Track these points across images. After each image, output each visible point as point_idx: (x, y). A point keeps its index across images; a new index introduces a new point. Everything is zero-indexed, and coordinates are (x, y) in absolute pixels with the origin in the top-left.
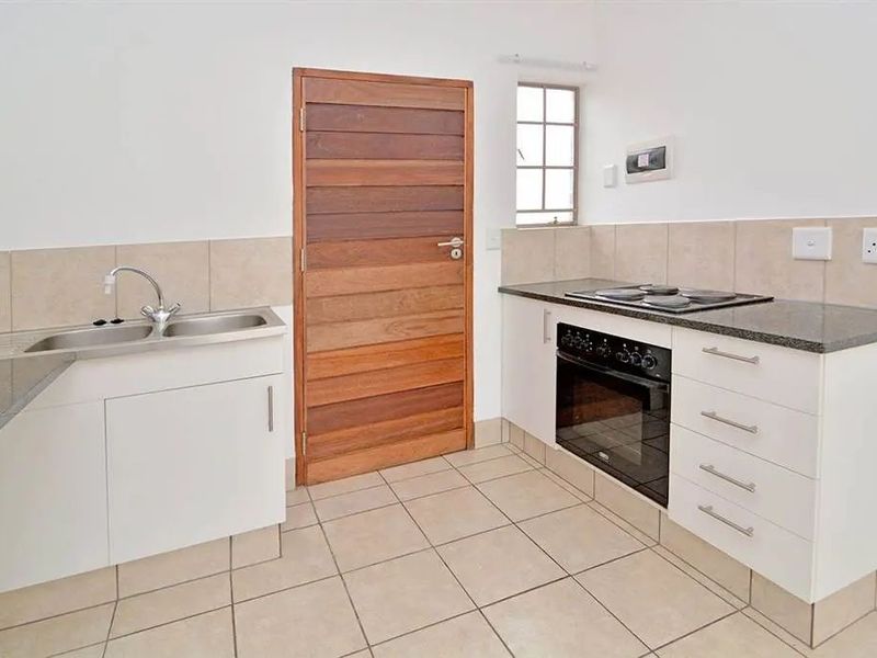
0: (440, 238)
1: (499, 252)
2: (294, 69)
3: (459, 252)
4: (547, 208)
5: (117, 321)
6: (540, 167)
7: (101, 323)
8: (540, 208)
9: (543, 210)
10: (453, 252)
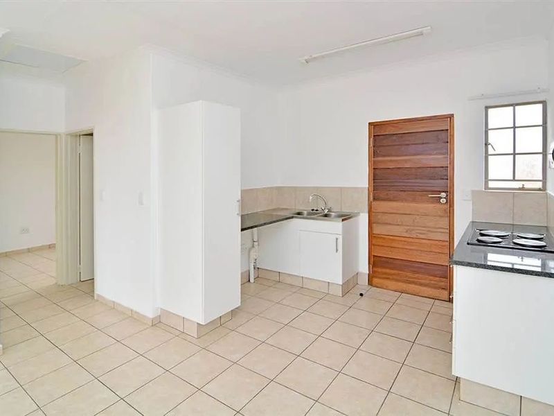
0: (430, 193)
1: (471, 202)
2: (369, 123)
3: (445, 200)
4: (516, 178)
5: (317, 210)
6: (512, 154)
7: (313, 210)
8: (512, 179)
9: (514, 180)
10: (442, 200)
